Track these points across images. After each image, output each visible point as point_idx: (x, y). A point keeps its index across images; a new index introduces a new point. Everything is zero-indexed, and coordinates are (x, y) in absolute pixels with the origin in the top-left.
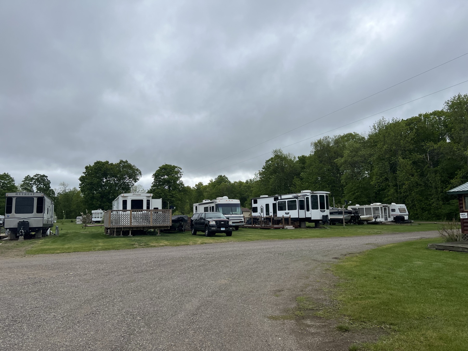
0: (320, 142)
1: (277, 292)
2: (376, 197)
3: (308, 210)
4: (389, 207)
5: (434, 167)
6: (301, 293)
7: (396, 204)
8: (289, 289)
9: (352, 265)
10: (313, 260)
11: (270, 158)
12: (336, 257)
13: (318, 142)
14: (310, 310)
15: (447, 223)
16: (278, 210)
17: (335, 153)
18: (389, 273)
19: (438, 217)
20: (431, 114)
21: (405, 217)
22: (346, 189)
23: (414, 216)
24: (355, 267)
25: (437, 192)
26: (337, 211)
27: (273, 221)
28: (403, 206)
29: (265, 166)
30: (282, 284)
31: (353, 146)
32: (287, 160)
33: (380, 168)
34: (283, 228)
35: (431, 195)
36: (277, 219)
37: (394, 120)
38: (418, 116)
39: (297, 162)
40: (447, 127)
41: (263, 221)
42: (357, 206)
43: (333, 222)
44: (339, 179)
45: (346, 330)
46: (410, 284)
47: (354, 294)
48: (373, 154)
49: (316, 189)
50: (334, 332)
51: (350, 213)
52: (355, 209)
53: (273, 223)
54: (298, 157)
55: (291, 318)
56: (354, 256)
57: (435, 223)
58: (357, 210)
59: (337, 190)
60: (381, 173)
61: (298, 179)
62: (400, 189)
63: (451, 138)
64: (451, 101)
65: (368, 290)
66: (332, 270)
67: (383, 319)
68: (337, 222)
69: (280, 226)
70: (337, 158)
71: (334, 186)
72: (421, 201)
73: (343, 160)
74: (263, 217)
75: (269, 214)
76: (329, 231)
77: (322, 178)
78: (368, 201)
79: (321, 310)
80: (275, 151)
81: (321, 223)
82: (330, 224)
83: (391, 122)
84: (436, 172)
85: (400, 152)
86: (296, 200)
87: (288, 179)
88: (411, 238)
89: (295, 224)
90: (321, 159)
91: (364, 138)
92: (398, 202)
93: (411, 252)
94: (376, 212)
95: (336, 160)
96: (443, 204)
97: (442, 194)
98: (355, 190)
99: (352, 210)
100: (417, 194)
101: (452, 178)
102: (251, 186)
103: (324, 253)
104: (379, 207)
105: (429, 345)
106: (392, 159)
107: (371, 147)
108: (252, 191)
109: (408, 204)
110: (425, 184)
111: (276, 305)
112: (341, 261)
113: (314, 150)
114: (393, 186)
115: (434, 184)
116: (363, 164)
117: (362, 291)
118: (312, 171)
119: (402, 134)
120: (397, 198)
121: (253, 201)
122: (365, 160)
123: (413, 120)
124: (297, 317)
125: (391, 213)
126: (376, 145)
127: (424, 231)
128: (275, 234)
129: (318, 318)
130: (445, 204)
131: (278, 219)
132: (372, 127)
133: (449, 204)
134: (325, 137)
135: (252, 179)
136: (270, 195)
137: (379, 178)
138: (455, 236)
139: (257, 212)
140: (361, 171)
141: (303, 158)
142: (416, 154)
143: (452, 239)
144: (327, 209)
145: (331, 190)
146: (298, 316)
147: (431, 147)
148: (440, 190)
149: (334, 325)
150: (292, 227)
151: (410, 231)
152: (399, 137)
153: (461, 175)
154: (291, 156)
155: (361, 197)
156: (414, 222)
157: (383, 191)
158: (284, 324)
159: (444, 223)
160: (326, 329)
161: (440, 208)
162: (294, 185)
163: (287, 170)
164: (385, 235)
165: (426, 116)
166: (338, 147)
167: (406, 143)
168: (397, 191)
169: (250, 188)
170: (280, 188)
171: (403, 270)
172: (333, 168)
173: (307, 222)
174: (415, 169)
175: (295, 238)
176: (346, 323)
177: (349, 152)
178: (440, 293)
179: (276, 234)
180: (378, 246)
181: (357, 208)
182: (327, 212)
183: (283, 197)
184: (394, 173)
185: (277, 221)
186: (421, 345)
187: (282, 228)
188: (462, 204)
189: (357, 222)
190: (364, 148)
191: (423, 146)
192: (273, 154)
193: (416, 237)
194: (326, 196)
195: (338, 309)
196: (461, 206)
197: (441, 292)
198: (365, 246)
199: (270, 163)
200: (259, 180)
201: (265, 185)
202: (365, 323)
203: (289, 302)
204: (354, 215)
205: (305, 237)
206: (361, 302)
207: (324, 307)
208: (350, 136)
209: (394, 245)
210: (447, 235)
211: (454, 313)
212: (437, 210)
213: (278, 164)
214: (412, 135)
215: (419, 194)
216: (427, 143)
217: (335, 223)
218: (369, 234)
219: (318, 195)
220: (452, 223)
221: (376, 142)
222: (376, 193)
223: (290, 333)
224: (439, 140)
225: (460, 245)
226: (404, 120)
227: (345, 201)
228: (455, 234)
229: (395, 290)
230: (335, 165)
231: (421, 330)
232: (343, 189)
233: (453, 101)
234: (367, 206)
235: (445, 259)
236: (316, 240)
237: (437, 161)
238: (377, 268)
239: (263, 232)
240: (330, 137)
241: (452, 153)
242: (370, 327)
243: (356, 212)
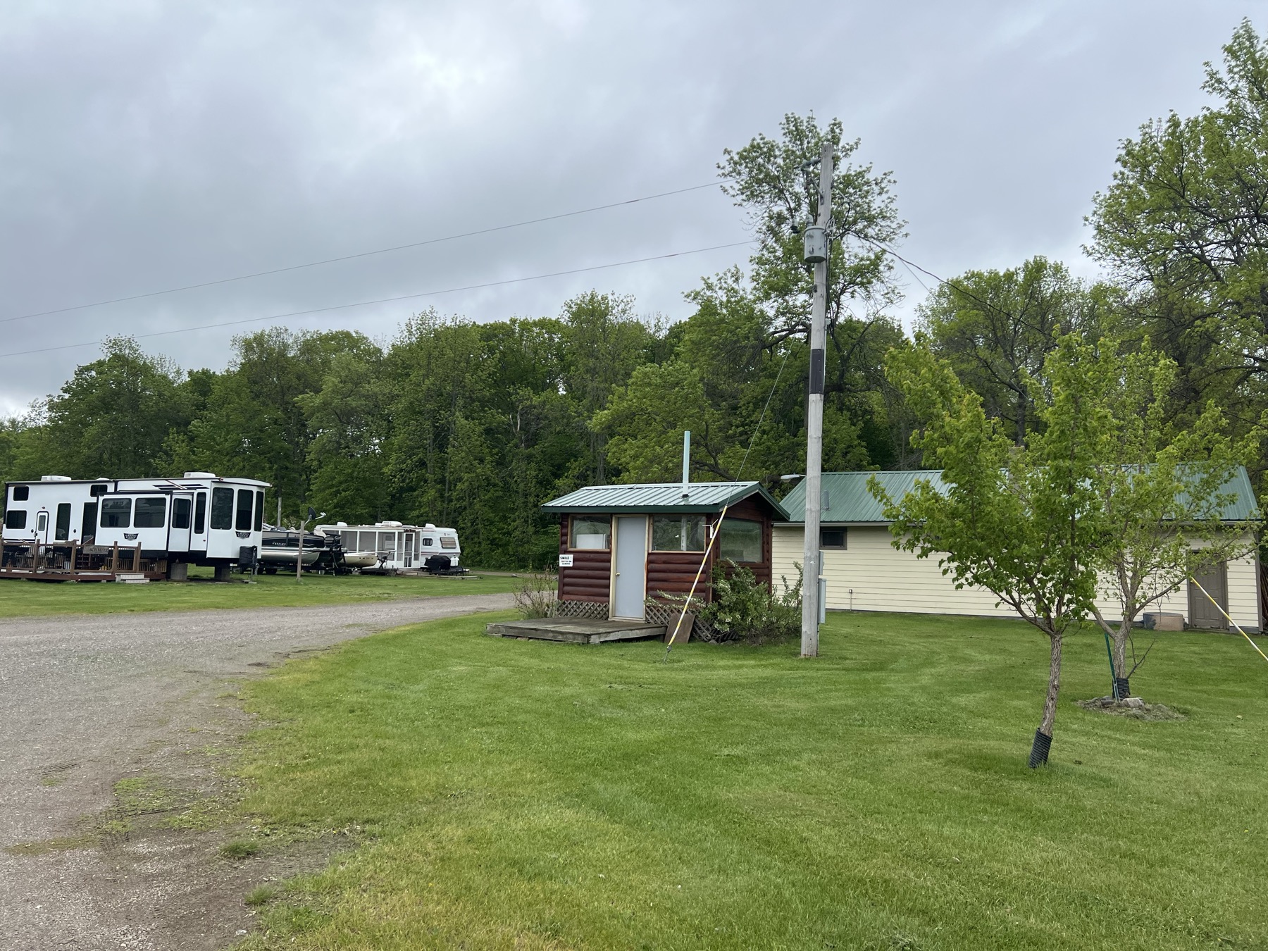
0: (259, 339)
1: (53, 773)
2: (391, 507)
3: (199, 529)
4: (418, 534)
5: (527, 447)
6: (134, 768)
7: (436, 526)
8: (95, 761)
9: (298, 680)
10: (191, 672)
11: (94, 362)
12: (259, 661)
13: (255, 339)
14: (154, 811)
15: (533, 575)
16: (102, 525)
17: (299, 378)
18: (389, 697)
19: (521, 563)
20: (535, 324)
21: (452, 559)
22: (316, 478)
23: (472, 559)
24: (306, 685)
25: (526, 503)
26: (284, 536)
27: (77, 558)
28: (451, 533)
29: (73, 384)
30: (77, 747)
31: (350, 367)
32: (153, 376)
33: (409, 434)
34: (111, 580)
35: (513, 510)
36: (94, 553)
37: (458, 321)
38: (508, 323)
39: (185, 386)
40: (562, 360)
41: (40, 558)
42: (342, 526)
43: (271, 567)
44: (301, 450)
45: (249, 854)
46: (430, 720)
47: (290, 757)
48: (398, 396)
49: (234, 471)
50: (212, 865)
51: (319, 543)
52: (335, 533)
53: (80, 564)
54: (190, 373)
55: (85, 844)
56: (310, 658)
57: (513, 577)
58: (339, 536)
59: (294, 480)
60: (412, 448)
61: (180, 437)
62: (450, 490)
63: (569, 388)
64: (576, 304)
65: (329, 744)
66: (241, 697)
67: (349, 812)
68: (280, 566)
69: (102, 572)
70: (304, 392)
71: (287, 468)
72: (492, 523)
73: (318, 401)
74: (42, 545)
75: (66, 537)
76: (255, 589)
77: (256, 442)
78: (371, 516)
79: (188, 808)
80: (115, 343)
81: (233, 567)
82: (260, 572)
83: (448, 324)
84: (529, 458)
85: (461, 402)
86: (164, 499)
87: (146, 434)
88: (457, 609)
89: (152, 569)
90: (256, 388)
91: (379, 351)
92: (441, 522)
93: (449, 643)
94: (387, 544)
95: (300, 396)
96: (536, 533)
97: (535, 509)
98: (341, 483)
99: (325, 536)
100: (485, 505)
101: (558, 476)
102: (11, 441)
103: (229, 651)
104: (394, 533)
105: (442, 860)
106: (440, 414)
107: (395, 377)
108: (14, 457)
109: (463, 528)
110: (505, 485)
111: (44, 809)
112: (271, 670)
113: (240, 360)
114: (435, 481)
115: (522, 486)
116: (370, 418)
117: (313, 747)
118: (228, 420)
119: (469, 357)
120: (441, 513)
121: (11, 490)
122: (377, 410)
123: (496, 329)
124: (108, 838)
125: (423, 548)
126: (408, 375)
127: (487, 593)
128: (79, 598)
129: (175, 831)
130: (538, 532)
131: (98, 552)
132: (404, 327)
133: (546, 533)
134: (276, 328)
135: (20, 419)
136: (78, 477)
137: (405, 459)
138: (544, 605)
139: (23, 526)
140: (361, 436)
141: (204, 377)
142: (494, 411)
143: (538, 612)
144: (255, 530)
145: (276, 478)
146: (110, 834)
147: (527, 399)
148: (532, 500)
149: (217, 845)
150: (142, 576)
151: (457, 593)
152: (462, 364)
153: (576, 472)
154: (168, 365)
155: (355, 503)
156: (470, 573)
157: (411, 493)
158: (59, 862)
159: (527, 575)
160: (193, 860)
161: (528, 542)
162: (166, 453)
163: (148, 406)
164: (398, 603)
165: (525, 326)
166: (308, 361)
167: (476, 382)
168: (442, 496)
169: (9, 447)
170: (120, 460)
171: (421, 689)
172: (290, 418)
173: (192, 563)
174: (488, 447)
175: (144, 611)
176: (251, 833)
177: (336, 381)
178: (490, 734)
179: (84, 598)
180: (376, 631)
181: (340, 530)
182: (254, 539)
183: (124, 485)
184: (440, 451)
185: (93, 559)
186: (424, 861)
187: (108, 581)
188: (566, 535)
189: (335, 569)
190: (377, 378)
191: (510, 395)
192: (106, 351)
193: (467, 608)
194: (258, 493)
195: (239, 800)
196: (564, 538)
197: (492, 734)
198: (344, 632)
199: (92, 377)
200: (46, 426)
201: (67, 443)
202: (302, 826)
203: (88, 797)
204: (328, 549)
205: (179, 607)
206: (302, 776)
207: (198, 799)
208: (344, 341)
209: (415, 627)
210: (528, 602)
211: (508, 779)
212: (520, 545)
213: (120, 383)
214: (491, 363)
215: (490, 506)
216: (519, 388)
217: (276, 570)
218: (361, 600)
219: (236, 489)
220: (543, 576)
221: (410, 367)
222: (393, 496)
223: (77, 887)
224: (544, 387)
225: (550, 627)
226: (478, 326)
227: (309, 510)
228: (545, 601)
229: (394, 738)
230: (295, 410)
231: (432, 826)
232: (308, 479)
233: (581, 305)
234: (366, 528)
235: (516, 657)
236: (212, 616)
237: (535, 434)
238: (362, 686)
239: (35, 592)
240: (289, 331)
241: (565, 420)
242: (314, 835)
243: (336, 541)
